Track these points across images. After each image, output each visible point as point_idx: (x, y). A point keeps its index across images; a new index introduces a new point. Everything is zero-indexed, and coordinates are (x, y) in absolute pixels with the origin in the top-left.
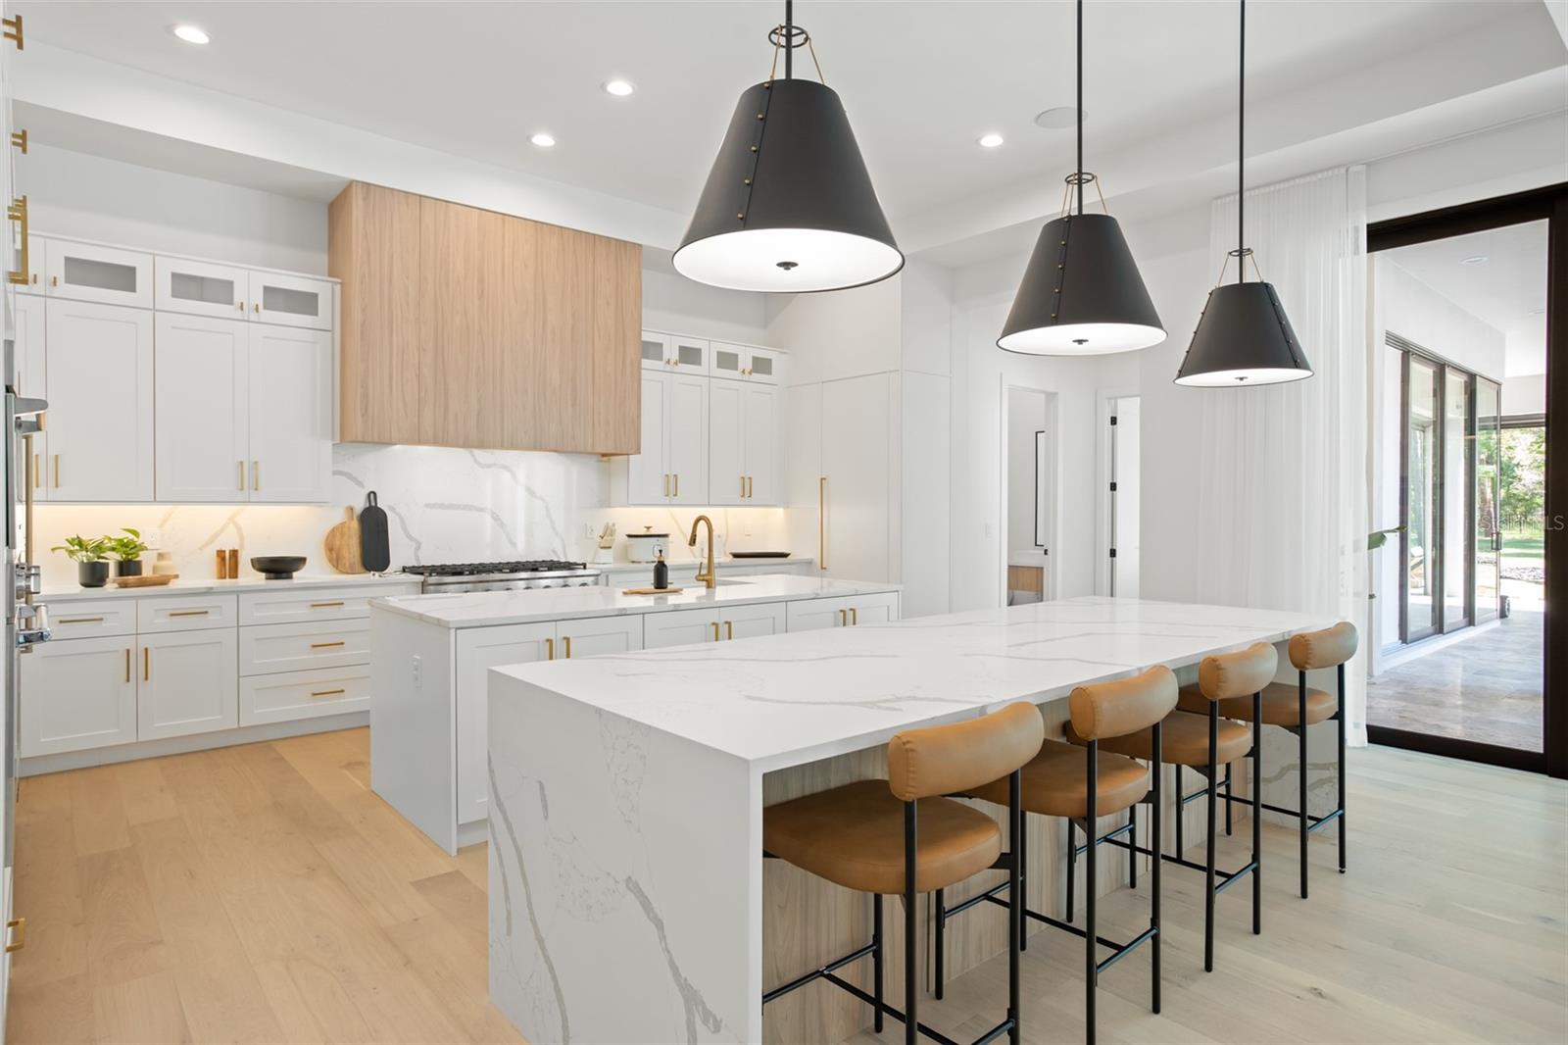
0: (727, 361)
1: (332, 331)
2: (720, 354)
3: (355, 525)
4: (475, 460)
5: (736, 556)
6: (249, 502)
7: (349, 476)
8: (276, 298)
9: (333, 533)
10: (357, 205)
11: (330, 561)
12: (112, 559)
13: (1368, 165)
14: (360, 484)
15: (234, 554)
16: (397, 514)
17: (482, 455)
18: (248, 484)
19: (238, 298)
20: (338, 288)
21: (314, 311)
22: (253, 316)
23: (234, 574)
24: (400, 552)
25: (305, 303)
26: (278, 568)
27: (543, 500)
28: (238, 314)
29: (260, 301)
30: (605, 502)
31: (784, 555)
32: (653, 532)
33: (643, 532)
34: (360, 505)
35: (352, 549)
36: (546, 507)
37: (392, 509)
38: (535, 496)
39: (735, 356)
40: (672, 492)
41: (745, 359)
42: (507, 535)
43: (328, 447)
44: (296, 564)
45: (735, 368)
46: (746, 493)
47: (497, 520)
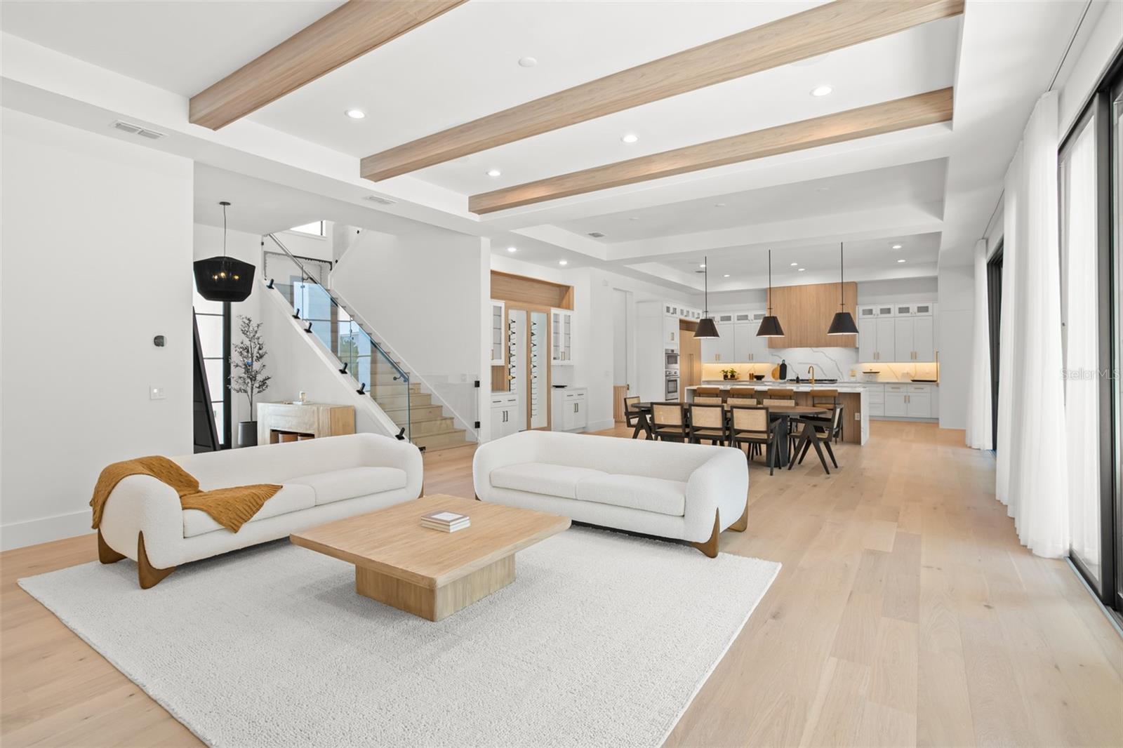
0: (906, 310)
3: (779, 368)
4: (813, 350)
5: (913, 381)
6: (752, 363)
7: (778, 356)
8: (756, 317)
9: (773, 371)
11: (771, 376)
12: (729, 375)
14: (781, 358)
15: (751, 374)
16: (790, 365)
17: (815, 349)
18: (751, 358)
19: (749, 318)
22: (752, 322)
23: (751, 378)
24: (790, 375)
26: (759, 378)
27: (834, 361)
28: (749, 322)
29: (753, 318)
30: (857, 362)
32: (873, 371)
33: (870, 371)
34: (781, 363)
35: (777, 374)
36: (836, 363)
38: (832, 360)
39: (908, 308)
40: (877, 358)
41: (913, 308)
42: (823, 371)
43: (768, 349)
44: (763, 377)
45: (908, 312)
46: (914, 357)
47: (819, 367)
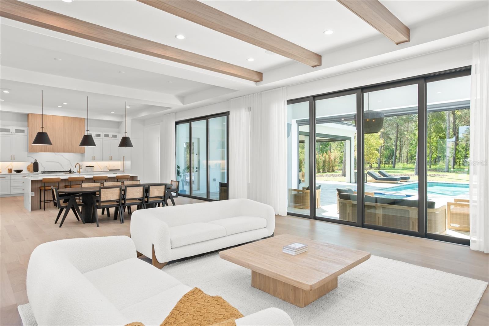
0: (107, 136)
1: (27, 135)
2: (105, 135)
3: (33, 165)
4: (55, 154)
5: (110, 170)
6: (13, 161)
7: (31, 157)
8: (17, 131)
9: (28, 166)
10: (30, 117)
11: (28, 170)
13: (176, 113)
14: (34, 158)
15: (11, 169)
16: (41, 163)
17: (56, 153)
18: (13, 159)
19: (11, 131)
20: (28, 129)
21: (24, 133)
22: (14, 134)
23: (11, 172)
24: (41, 169)
25: (23, 131)
26: (19, 171)
27: (69, 161)
28: (11, 134)
29: (15, 132)
30: (82, 161)
31: (119, 170)
32: (91, 166)
33: (89, 166)
34: (34, 162)
35: (32, 169)
36: (70, 162)
37: (39, 162)
38: (67, 160)
39: (108, 135)
40: (94, 159)
41: (110, 135)
42: (62, 166)
43: (26, 153)
44: (21, 171)
45: (108, 137)
46: (111, 159)
47: (60, 164)
